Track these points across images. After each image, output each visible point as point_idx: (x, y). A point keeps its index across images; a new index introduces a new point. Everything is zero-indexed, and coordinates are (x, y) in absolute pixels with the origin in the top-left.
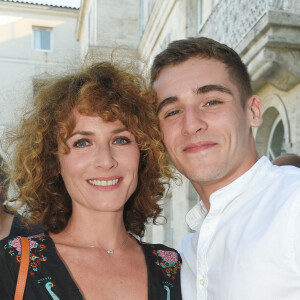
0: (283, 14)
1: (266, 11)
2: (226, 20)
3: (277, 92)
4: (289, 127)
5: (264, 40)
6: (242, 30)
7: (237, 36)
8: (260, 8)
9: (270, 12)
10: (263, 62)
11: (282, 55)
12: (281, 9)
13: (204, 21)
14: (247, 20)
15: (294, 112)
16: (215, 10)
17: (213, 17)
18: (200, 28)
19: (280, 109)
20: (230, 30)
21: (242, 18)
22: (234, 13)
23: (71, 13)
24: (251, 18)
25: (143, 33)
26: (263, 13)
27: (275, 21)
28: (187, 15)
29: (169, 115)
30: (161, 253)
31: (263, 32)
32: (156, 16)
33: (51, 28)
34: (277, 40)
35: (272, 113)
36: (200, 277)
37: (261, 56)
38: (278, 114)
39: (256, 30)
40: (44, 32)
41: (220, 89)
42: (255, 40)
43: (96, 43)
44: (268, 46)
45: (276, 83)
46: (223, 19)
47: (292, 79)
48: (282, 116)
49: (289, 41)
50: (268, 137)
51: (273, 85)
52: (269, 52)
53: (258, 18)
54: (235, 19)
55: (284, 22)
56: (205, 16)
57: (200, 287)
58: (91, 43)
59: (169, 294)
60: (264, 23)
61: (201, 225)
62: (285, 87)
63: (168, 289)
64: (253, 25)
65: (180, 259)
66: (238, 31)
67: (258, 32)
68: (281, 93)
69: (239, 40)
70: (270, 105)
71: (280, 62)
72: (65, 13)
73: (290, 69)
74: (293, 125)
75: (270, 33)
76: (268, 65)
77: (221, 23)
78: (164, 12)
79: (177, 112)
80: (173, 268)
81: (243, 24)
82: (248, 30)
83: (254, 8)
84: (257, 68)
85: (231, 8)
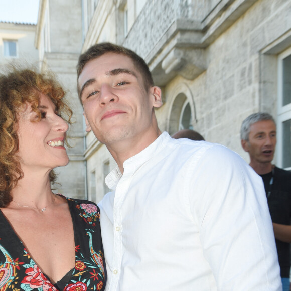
0: (188, 21)
1: (175, 19)
2: (145, 28)
3: (185, 81)
4: (195, 107)
5: (174, 42)
6: (157, 35)
7: (154, 40)
8: (170, 18)
9: (178, 20)
10: (173, 59)
11: (187, 52)
12: (187, 16)
13: (129, 29)
14: (161, 27)
15: (198, 95)
16: (137, 20)
17: (135, 26)
18: (126, 35)
19: (188, 94)
20: (149, 35)
21: (157, 25)
22: (151, 22)
23: (31, 28)
24: (164, 26)
25: (85, 40)
26: (172, 21)
27: (181, 27)
28: (117, 26)
29: (90, 96)
30: (83, 206)
31: (173, 36)
32: (94, 28)
33: (16, 40)
34: (183, 41)
35: (181, 97)
36: (116, 225)
37: (171, 55)
38: (185, 98)
39: (167, 35)
40: (11, 43)
41: (127, 72)
42: (167, 42)
43: (50, 51)
44: (177, 47)
45: (184, 74)
46: (143, 27)
47: (195, 71)
48: (189, 100)
49: (192, 41)
50: (179, 116)
51: (182, 76)
52: (178, 51)
53: (169, 26)
54: (152, 26)
55: (189, 27)
56: (130, 26)
57: (116, 233)
58: (46, 51)
59: (91, 238)
60: (174, 29)
61: (116, 185)
62: (191, 77)
63: (90, 235)
64: (165, 31)
65: (99, 210)
66: (154, 36)
67: (169, 36)
68: (188, 82)
69: (155, 43)
70: (180, 91)
71: (187, 59)
72: (26, 28)
73: (194, 63)
74: (197, 106)
75: (178, 36)
76: (177, 61)
77: (141, 31)
78: (99, 24)
79: (96, 92)
80: (93, 216)
81: (158, 31)
82: (162, 35)
83: (165, 17)
84: (169, 63)
85: (148, 19)
